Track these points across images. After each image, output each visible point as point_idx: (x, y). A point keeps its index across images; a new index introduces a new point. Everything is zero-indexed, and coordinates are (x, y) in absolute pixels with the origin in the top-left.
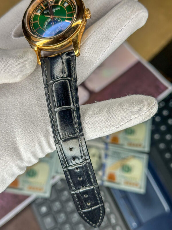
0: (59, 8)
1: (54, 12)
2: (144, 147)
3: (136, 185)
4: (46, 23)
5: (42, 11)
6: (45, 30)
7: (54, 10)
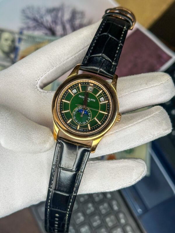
1: (89, 101)
4: (76, 109)
5: (77, 92)
6: (73, 116)
7: (89, 99)
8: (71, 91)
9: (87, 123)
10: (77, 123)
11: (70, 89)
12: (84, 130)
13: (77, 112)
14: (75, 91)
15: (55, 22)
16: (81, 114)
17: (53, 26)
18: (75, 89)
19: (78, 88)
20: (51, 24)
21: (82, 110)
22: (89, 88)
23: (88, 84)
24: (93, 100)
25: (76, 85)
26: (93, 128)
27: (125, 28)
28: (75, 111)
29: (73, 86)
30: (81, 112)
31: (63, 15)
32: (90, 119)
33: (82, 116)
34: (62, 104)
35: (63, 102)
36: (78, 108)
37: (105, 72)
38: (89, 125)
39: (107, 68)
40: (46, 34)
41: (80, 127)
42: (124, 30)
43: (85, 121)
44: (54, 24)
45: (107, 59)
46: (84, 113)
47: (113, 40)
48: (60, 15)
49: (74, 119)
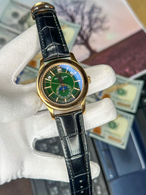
0: (67, 76)
1: (63, 79)
2: (132, 109)
3: (120, 141)
4: (58, 89)
5: (52, 77)
6: (58, 95)
7: (63, 77)
8: (47, 78)
9: (70, 94)
10: (63, 98)
11: (46, 78)
12: (70, 100)
13: (59, 90)
14: (50, 77)
15: (76, 12)
16: (63, 90)
17: (74, 15)
18: (49, 76)
19: (51, 74)
20: (73, 13)
21: (62, 88)
22: (58, 70)
23: (56, 68)
24: (66, 77)
25: (48, 72)
26: (76, 95)
27: (54, 16)
28: (57, 90)
29: (47, 74)
30: (62, 89)
31: (84, 8)
32: (71, 91)
33: (64, 92)
34: (46, 90)
35: (45, 89)
36: (58, 87)
37: (63, 54)
38: (72, 95)
39: (62, 51)
40: (67, 20)
41: (67, 99)
42: (55, 18)
43: (69, 94)
44: (75, 13)
45: (58, 45)
46: (65, 89)
47: (53, 29)
48: (81, 7)
49: (60, 97)
